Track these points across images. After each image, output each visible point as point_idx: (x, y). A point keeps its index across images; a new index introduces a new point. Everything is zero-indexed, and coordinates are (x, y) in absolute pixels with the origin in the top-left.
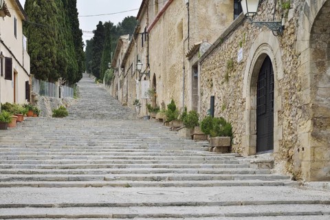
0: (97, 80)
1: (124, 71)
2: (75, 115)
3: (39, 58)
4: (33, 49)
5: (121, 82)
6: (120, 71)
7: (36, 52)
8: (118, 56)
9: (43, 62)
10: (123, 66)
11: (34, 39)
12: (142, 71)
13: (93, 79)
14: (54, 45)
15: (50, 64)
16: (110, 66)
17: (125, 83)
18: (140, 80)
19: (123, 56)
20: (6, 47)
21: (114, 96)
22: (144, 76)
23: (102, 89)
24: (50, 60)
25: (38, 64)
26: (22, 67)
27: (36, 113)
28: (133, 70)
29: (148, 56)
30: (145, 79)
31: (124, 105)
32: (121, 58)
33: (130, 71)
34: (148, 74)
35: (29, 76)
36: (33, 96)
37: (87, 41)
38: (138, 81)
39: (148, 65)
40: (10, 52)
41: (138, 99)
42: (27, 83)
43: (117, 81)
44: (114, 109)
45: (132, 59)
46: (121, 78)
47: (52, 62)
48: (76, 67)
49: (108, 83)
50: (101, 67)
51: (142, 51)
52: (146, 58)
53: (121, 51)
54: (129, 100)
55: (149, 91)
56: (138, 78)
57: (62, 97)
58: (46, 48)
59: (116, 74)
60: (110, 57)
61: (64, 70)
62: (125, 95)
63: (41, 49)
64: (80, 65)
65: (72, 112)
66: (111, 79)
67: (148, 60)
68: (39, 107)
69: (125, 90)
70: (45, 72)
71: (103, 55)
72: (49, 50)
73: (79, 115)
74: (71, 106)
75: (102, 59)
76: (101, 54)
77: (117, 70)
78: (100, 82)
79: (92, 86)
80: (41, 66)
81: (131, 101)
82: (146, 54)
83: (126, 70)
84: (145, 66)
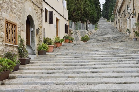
0: (107, 20)
1: (120, 15)
2: (94, 39)
3: (74, 11)
4: (71, 7)
5: (119, 20)
6: (118, 15)
7: (72, 9)
8: (116, 8)
9: (76, 13)
10: (119, 12)
11: (71, 2)
12: (131, 13)
13: (106, 20)
14: (81, 4)
15: (80, 14)
16: (113, 13)
17: (121, 21)
18: (129, 18)
19: (119, 8)
20: (50, 6)
21: (115, 27)
22: (132, 15)
23: (110, 24)
24: (80, 12)
25: (73, 14)
26: (63, 17)
27: (71, 40)
28: (125, 13)
29: (134, 5)
30: (132, 17)
31: (120, 31)
32: (118, 8)
33: (123, 14)
34: (134, 14)
35: (68, 21)
36: (70, 31)
37: (103, 4)
38: (128, 19)
39: (134, 9)
40: (53, 8)
41: (128, 28)
42: (66, 24)
43: (117, 20)
44: (115, 34)
45: (124, 8)
46: (118, 18)
47: (81, 13)
48: (96, 15)
49: (112, 21)
50: (109, 15)
51: (130, 3)
52: (133, 6)
53: (118, 5)
54: (123, 29)
55: (136, 24)
56: (128, 17)
57: (88, 29)
58: (77, 6)
59: (116, 17)
60: (113, 9)
61: (89, 17)
62: (121, 26)
63: (75, 7)
64: (98, 14)
65: (93, 37)
66: (113, 19)
67: (134, 7)
68: (73, 36)
69: (120, 24)
70: (77, 18)
71: (110, 9)
72: (79, 7)
73: (96, 39)
74: (93, 34)
75: (109, 11)
76: (109, 9)
77: (116, 15)
78: (109, 21)
79: (105, 23)
80: (75, 15)
81: (124, 30)
82: (133, 4)
83: (121, 14)
84: (132, 10)
